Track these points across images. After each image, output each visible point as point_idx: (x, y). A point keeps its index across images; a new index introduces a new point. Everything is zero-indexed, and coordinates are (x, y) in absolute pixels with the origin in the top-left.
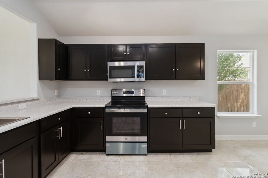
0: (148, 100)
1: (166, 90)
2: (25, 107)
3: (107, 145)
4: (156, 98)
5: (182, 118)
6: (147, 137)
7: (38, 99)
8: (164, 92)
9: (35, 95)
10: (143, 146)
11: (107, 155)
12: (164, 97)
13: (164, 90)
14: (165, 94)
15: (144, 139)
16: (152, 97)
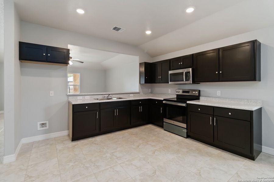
0: (202, 99)
1: (220, 92)
2: (133, 96)
3: (164, 124)
4: (209, 98)
5: (214, 116)
6: (186, 125)
7: (139, 93)
8: (218, 93)
9: (138, 91)
10: (183, 130)
11: (165, 130)
12: (216, 97)
13: (218, 92)
14: (219, 95)
15: (184, 126)
16: (206, 97)
